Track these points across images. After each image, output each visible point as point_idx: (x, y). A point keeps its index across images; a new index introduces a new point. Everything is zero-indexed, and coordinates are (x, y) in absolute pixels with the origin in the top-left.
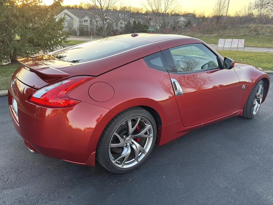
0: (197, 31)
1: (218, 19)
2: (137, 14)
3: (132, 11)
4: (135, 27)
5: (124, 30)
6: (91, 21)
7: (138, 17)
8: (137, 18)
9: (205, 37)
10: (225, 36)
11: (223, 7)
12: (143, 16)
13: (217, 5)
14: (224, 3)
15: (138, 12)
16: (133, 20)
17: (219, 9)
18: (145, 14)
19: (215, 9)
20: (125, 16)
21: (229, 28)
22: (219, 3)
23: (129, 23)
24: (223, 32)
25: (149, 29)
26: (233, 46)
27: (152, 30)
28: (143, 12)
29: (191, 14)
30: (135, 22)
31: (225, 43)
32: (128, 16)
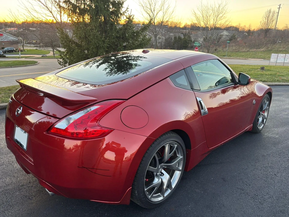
0: (243, 46)
1: (266, 32)
2: (175, 29)
3: (169, 25)
7: (176, 31)
9: (252, 51)
10: (275, 51)
11: (272, 21)
12: (181, 30)
13: (264, 18)
14: (273, 17)
15: (175, 26)
16: (172, 34)
17: (266, 22)
19: (263, 22)
20: (162, 31)
21: (279, 42)
22: (267, 17)
24: (273, 46)
26: (286, 61)
27: (198, 45)
28: (181, 27)
29: (233, 27)
30: (175, 37)
31: (278, 57)
32: (166, 31)
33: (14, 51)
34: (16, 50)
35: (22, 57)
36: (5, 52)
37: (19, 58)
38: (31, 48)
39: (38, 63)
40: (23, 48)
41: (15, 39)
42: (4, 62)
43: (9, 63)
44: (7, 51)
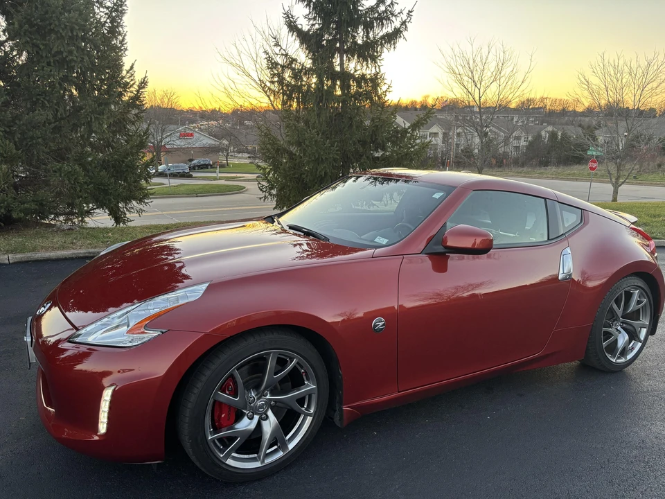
2: (562, 115)
3: (548, 107)
4: (552, 147)
5: (524, 154)
6: (445, 135)
7: (564, 121)
8: (562, 124)
12: (579, 118)
15: (564, 109)
16: (550, 128)
18: (583, 114)
20: (528, 120)
23: (539, 136)
25: (589, 153)
27: (599, 154)
28: (580, 109)
30: (553, 135)
32: (536, 120)
33: (209, 167)
34: (214, 164)
35: (221, 179)
36: (193, 168)
37: (215, 179)
38: (243, 161)
39: (246, 190)
40: (227, 161)
41: (213, 142)
42: (186, 187)
43: (194, 187)
44: (197, 166)
